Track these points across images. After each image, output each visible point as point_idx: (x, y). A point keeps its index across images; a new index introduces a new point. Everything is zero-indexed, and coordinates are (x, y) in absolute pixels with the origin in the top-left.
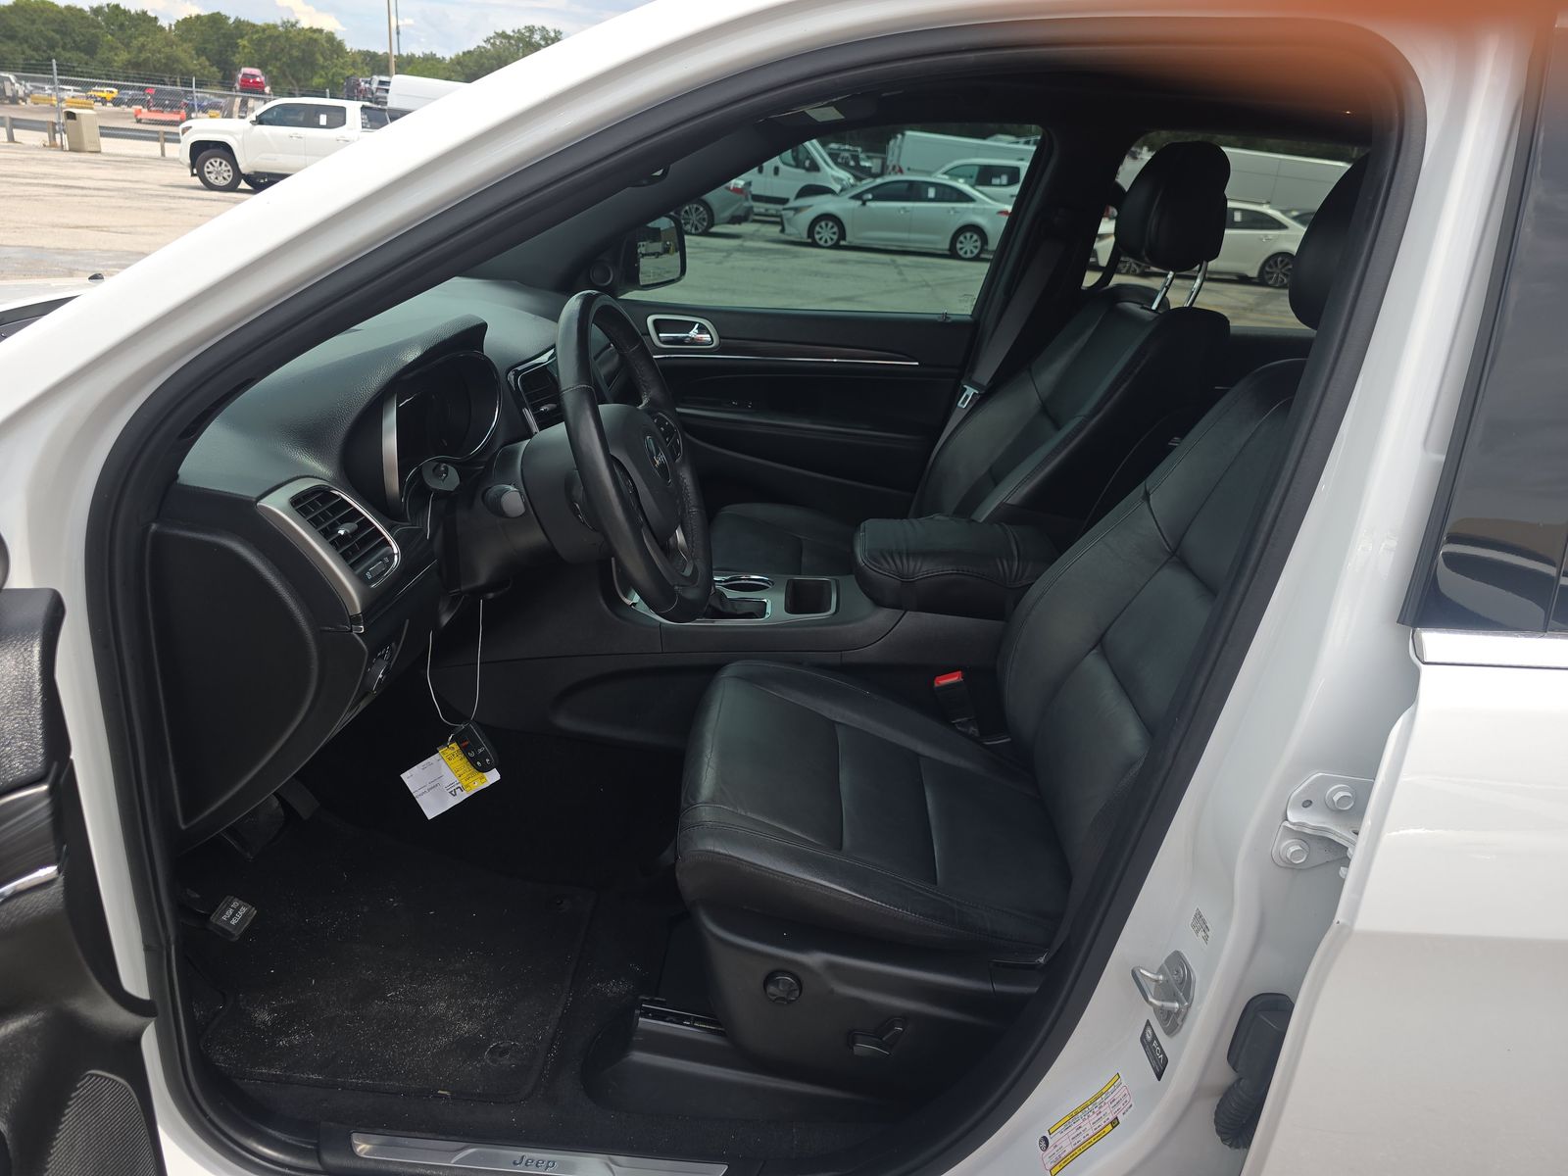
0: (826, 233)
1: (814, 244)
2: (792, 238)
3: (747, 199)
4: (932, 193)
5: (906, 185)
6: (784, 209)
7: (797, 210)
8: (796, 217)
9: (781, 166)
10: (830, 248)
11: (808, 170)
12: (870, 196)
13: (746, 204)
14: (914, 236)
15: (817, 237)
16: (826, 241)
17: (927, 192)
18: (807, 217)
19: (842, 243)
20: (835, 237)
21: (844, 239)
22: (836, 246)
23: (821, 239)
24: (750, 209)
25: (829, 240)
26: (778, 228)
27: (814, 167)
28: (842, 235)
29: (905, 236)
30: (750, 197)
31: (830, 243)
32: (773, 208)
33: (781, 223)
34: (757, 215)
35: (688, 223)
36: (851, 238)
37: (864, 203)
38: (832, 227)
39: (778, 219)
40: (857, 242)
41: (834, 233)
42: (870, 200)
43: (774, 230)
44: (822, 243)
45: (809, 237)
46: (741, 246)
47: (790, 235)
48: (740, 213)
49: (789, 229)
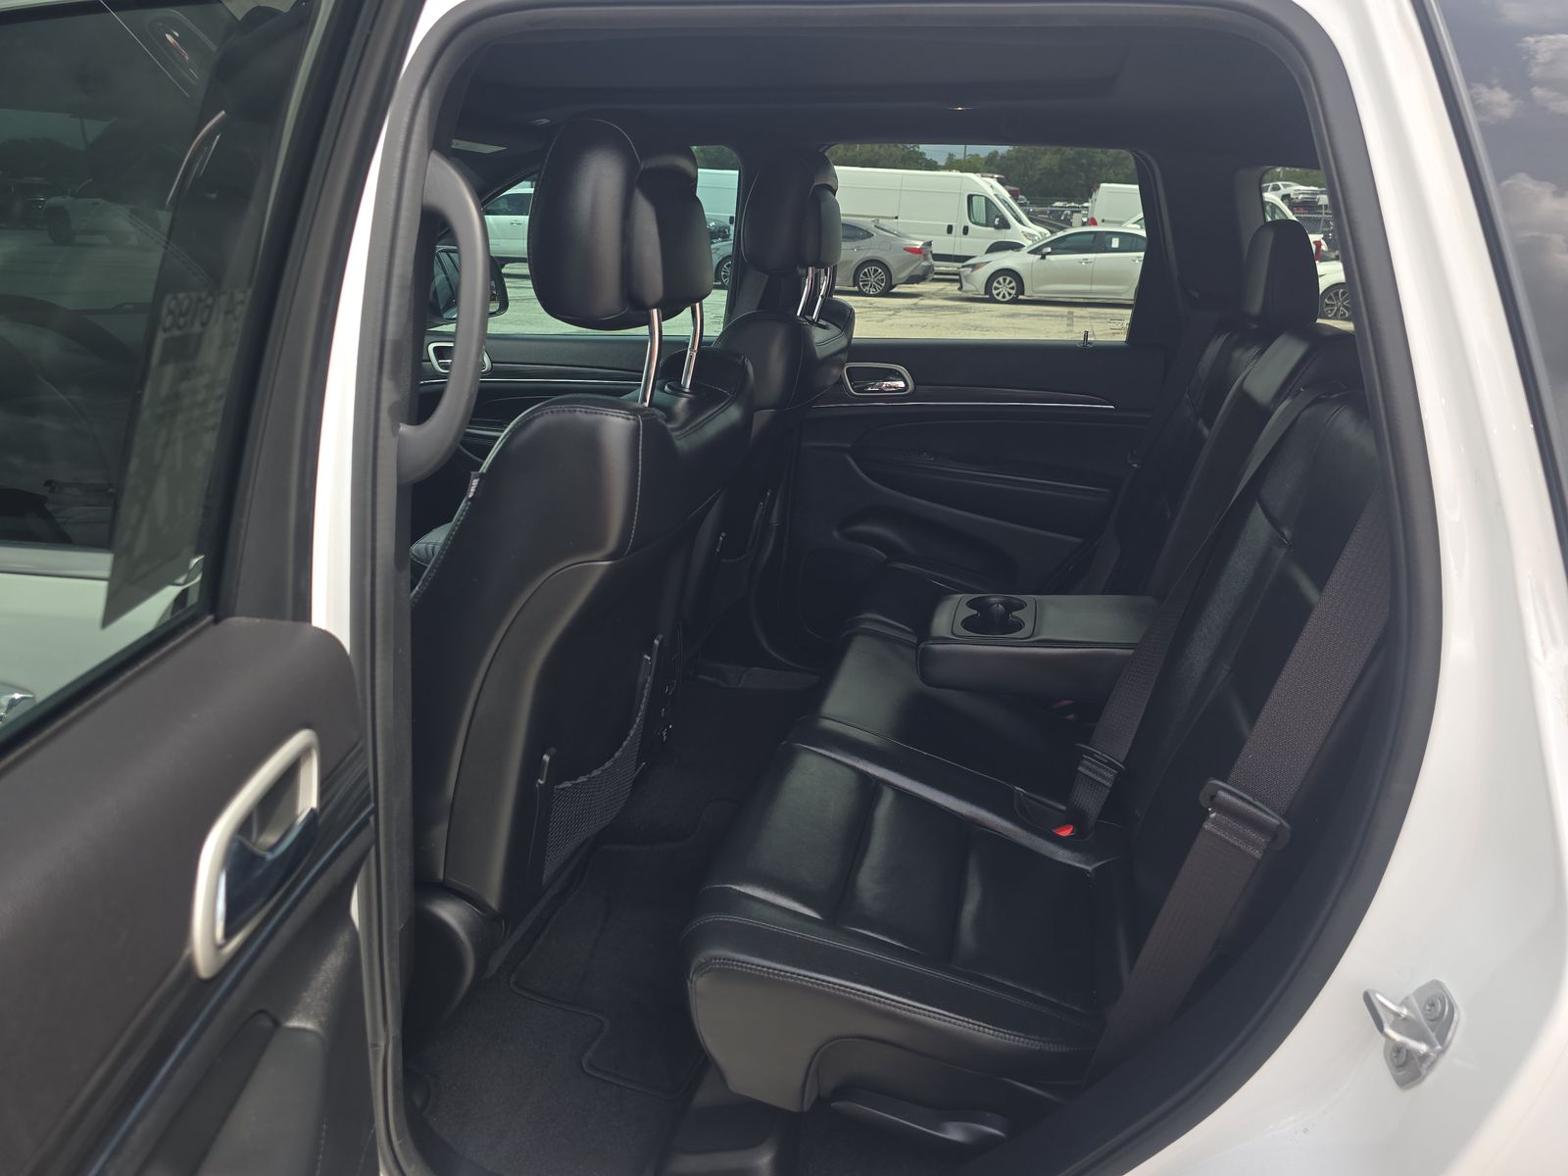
0: (1004, 288)
1: (992, 300)
2: (970, 295)
3: (926, 259)
4: (1115, 243)
5: (1092, 236)
6: (963, 267)
7: (974, 267)
8: (975, 272)
9: (970, 225)
10: (1008, 302)
11: (997, 227)
12: (1049, 250)
13: (925, 263)
14: (1095, 287)
15: (995, 292)
16: (1004, 297)
17: (1111, 243)
18: (983, 274)
19: (1021, 297)
20: (1013, 292)
21: (1023, 294)
22: (1015, 301)
23: (998, 294)
24: (930, 268)
25: (1007, 295)
26: (958, 285)
27: (1004, 225)
28: (1021, 289)
29: (1087, 287)
30: (930, 256)
31: (1008, 298)
32: (953, 267)
33: (959, 281)
34: (936, 274)
35: (867, 285)
36: (1028, 294)
37: (1043, 257)
38: (1010, 282)
39: (957, 277)
40: (1036, 296)
41: (1012, 288)
42: (1049, 253)
43: (952, 289)
44: (1000, 298)
45: (986, 293)
46: (915, 304)
47: (966, 292)
48: (919, 272)
49: (966, 287)
